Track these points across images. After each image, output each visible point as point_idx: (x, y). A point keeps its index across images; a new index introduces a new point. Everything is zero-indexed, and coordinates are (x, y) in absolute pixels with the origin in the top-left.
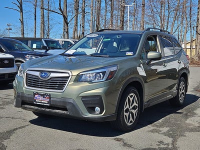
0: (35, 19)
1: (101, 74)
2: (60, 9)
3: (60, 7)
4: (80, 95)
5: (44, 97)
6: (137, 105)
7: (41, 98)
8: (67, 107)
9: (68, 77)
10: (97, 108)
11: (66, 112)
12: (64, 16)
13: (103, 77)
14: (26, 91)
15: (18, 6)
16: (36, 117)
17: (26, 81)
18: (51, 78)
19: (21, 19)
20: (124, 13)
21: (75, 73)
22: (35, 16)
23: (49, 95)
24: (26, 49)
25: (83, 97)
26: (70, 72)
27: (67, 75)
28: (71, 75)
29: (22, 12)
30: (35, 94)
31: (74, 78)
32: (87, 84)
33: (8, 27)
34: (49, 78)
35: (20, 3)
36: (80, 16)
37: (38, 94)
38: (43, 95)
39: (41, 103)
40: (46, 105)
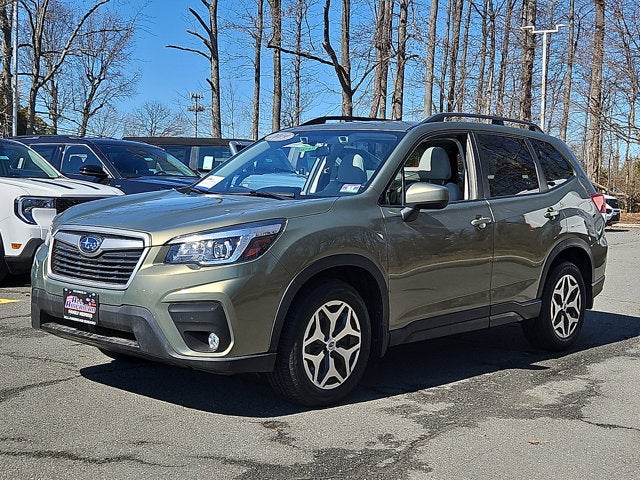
0: (257, 80)
1: (227, 243)
2: (328, 48)
3: (327, 39)
4: (166, 299)
5: (85, 303)
6: (359, 335)
7: (79, 304)
8: (135, 330)
9: (141, 250)
10: (213, 335)
11: (133, 344)
12: (339, 69)
13: (231, 254)
14: (48, 284)
15: (206, 42)
16: (109, 360)
17: (53, 259)
18: (104, 252)
19: (213, 80)
20: (533, 54)
21: (159, 239)
22: (258, 71)
23: (97, 298)
24: (177, 170)
25: (174, 304)
26: (145, 236)
27: (139, 244)
28: (147, 244)
29: (216, 59)
30: (66, 294)
31: (155, 252)
32: (185, 270)
33: (193, 104)
34: (99, 251)
35: (210, 33)
36: (393, 70)
37: (73, 294)
38: (83, 298)
39: (79, 317)
40: (88, 322)
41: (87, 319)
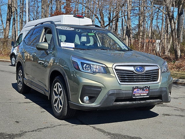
34: (145, 71)
37: (138, 88)
39: (140, 96)
40: (146, 97)
41: (145, 96)
